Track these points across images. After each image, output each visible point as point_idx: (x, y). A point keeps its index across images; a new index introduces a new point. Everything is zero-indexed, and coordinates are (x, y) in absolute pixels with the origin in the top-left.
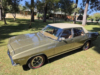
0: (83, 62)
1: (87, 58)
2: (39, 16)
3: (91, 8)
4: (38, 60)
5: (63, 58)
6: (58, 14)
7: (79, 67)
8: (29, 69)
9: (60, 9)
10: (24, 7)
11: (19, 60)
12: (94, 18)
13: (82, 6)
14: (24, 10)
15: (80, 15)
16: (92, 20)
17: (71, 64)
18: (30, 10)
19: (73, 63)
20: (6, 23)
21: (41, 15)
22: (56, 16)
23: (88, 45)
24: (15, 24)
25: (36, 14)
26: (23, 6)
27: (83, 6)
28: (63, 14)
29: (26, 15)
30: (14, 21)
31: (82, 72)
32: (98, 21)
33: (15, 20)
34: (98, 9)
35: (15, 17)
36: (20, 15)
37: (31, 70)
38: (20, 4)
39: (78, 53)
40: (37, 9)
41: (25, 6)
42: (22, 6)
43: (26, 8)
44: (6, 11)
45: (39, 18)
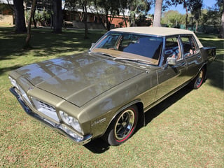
4: (124, 120)
11: (95, 123)
12: (169, 23)
22: (81, 18)
23: (201, 75)
39: (187, 95)
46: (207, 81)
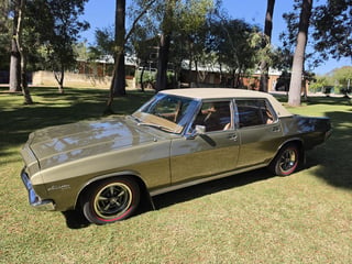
0: (268, 208)
1: (285, 197)
2: (144, 80)
3: (320, 47)
4: (115, 196)
5: (205, 197)
6: (209, 73)
7: (251, 222)
8: (87, 224)
9: (213, 53)
10: (93, 49)
11: (53, 188)
12: (336, 84)
13: (288, 41)
14: (95, 58)
15: (284, 73)
16: (328, 90)
17: (226, 214)
18: (112, 61)
19: (234, 209)
20: (29, 101)
21: (151, 75)
22: (203, 79)
23: (293, 158)
24: (61, 103)
25: (133, 74)
26: (91, 48)
27: (292, 42)
28: (224, 70)
29: (100, 75)
30: (59, 95)
31: (261, 234)
32: (349, 92)
33: (60, 91)
34: (342, 50)
35: (61, 83)
36: (80, 76)
37: (93, 227)
38: (79, 41)
40: (138, 56)
41: (95, 46)
42: (86, 45)
43: (99, 53)
44: (35, 63)
45: (143, 84)
46: (313, 168)
